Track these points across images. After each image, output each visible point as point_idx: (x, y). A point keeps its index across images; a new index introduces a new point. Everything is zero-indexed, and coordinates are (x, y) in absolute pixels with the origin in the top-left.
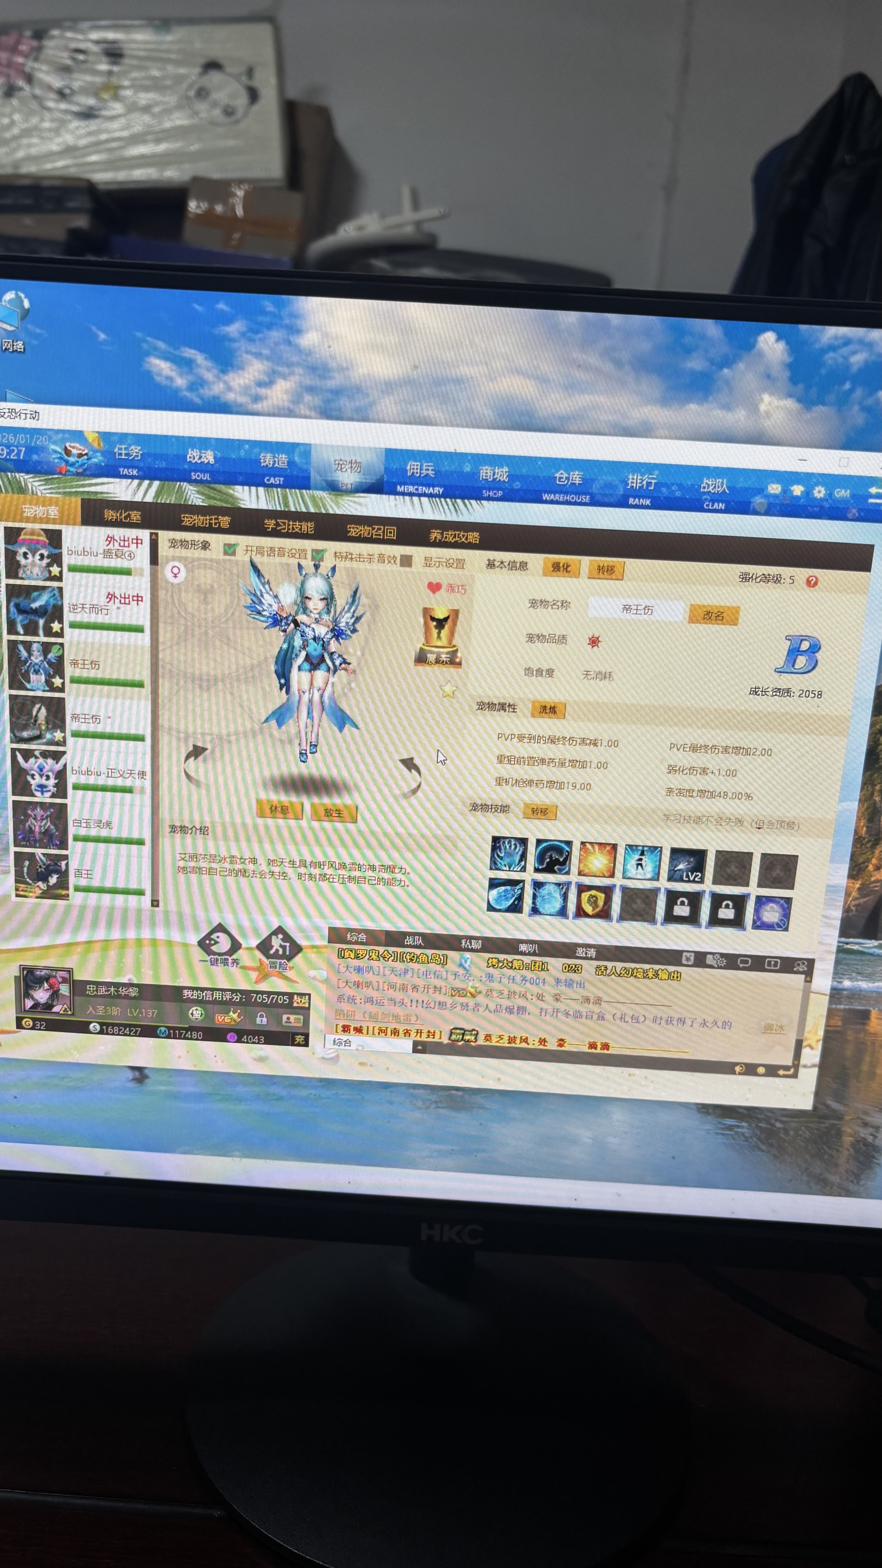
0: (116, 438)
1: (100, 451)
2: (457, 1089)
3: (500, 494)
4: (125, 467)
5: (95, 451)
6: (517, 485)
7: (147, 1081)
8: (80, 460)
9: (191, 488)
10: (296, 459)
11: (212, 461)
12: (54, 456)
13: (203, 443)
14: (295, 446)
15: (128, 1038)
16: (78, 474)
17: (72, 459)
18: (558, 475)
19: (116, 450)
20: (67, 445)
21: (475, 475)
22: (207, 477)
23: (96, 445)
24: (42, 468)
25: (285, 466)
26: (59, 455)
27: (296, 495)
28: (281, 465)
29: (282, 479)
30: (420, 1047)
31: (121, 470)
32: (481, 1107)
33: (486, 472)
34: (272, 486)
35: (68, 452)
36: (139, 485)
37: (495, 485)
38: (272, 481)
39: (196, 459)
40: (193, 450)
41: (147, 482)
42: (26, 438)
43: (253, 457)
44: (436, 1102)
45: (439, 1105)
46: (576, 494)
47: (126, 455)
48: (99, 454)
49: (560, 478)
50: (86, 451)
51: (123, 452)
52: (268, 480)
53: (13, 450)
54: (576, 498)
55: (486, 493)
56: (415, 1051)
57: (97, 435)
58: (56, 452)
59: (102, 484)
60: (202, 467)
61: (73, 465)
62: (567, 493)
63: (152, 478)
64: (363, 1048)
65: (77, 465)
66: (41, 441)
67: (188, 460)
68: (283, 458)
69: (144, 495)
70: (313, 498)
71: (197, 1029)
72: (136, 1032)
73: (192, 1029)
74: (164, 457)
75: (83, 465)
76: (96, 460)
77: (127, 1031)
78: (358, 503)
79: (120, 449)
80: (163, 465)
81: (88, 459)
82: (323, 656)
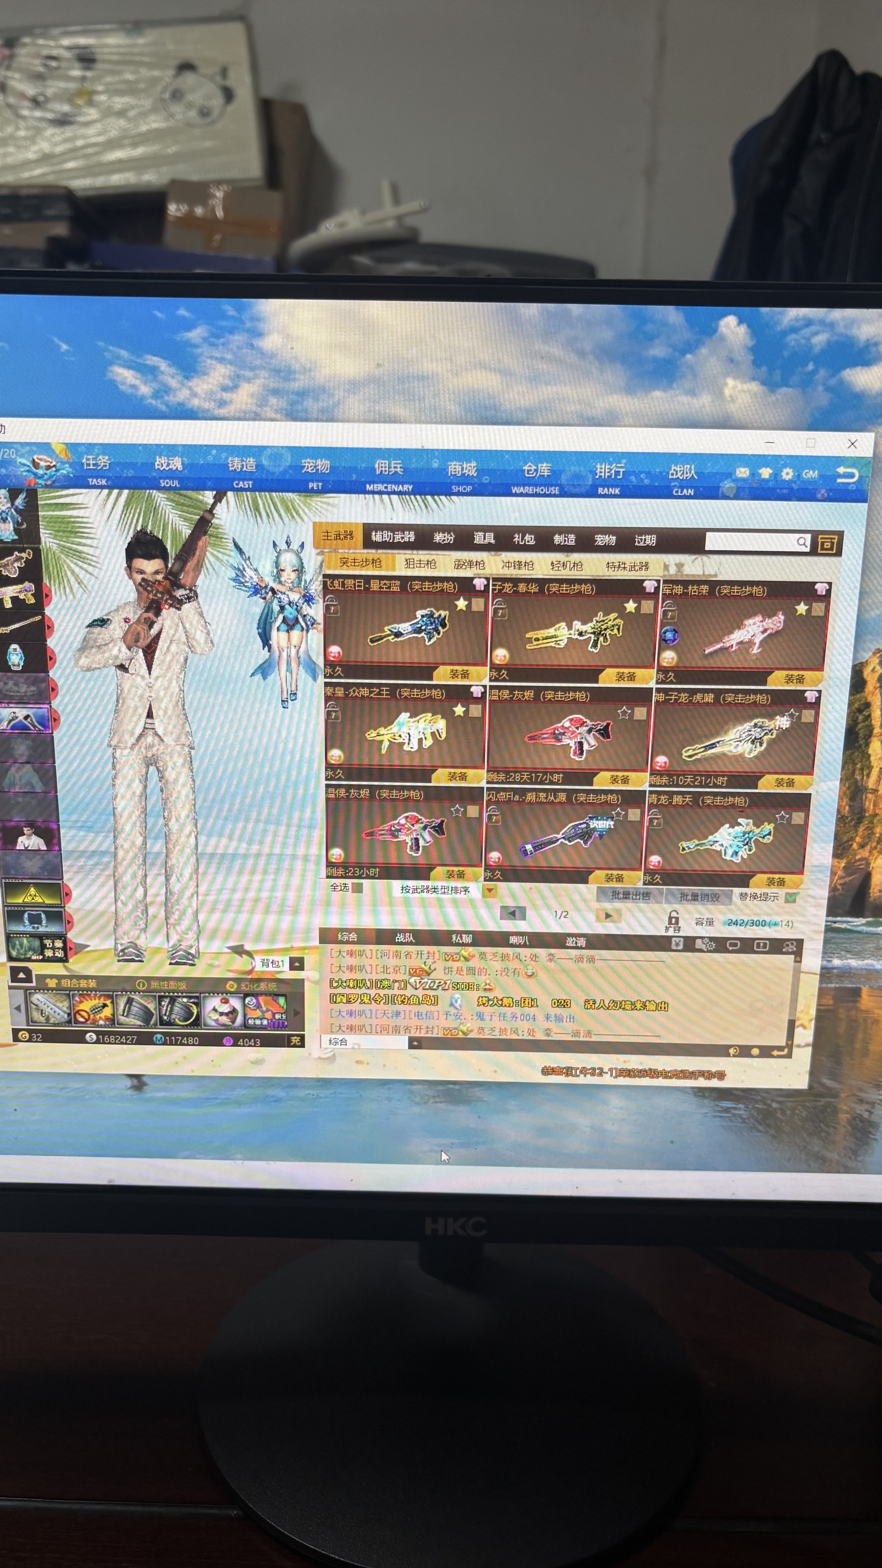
0: (83, 449)
1: (68, 463)
2: (455, 1083)
3: (469, 489)
4: (94, 477)
5: (63, 463)
6: (486, 479)
7: (145, 1088)
8: (48, 472)
9: (161, 495)
10: (265, 462)
11: (180, 467)
12: (22, 469)
13: (171, 450)
14: (263, 448)
15: (125, 1046)
16: (46, 486)
17: (40, 472)
18: (526, 468)
19: (84, 460)
20: (35, 457)
21: (443, 470)
22: (176, 483)
23: (63, 456)
24: (11, 481)
25: (254, 469)
26: (27, 468)
27: (266, 497)
28: (249, 469)
29: (251, 483)
30: (415, 1043)
31: (90, 480)
32: (480, 1100)
33: (455, 468)
34: (242, 490)
35: (36, 465)
36: (109, 495)
37: (464, 480)
38: (241, 485)
39: (165, 466)
40: (160, 457)
41: (116, 491)
43: (222, 461)
44: (434, 1097)
45: (437, 1099)
46: (545, 486)
47: (94, 465)
48: (67, 465)
49: (528, 471)
50: (54, 463)
51: (91, 462)
52: (237, 484)
54: (545, 490)
55: (455, 489)
56: (411, 1047)
57: (64, 446)
58: (24, 465)
59: (73, 495)
60: (171, 474)
61: (41, 477)
62: (536, 485)
63: (121, 488)
64: (359, 1045)
65: (46, 477)
66: (9, 455)
67: (157, 467)
68: (251, 461)
69: (115, 504)
70: (283, 501)
71: (193, 1035)
72: (132, 1040)
73: (188, 1035)
74: (132, 465)
75: (52, 477)
76: (65, 472)
77: (123, 1040)
78: (328, 504)
79: (88, 459)
80: (131, 473)
81: (57, 471)
82: (297, 618)
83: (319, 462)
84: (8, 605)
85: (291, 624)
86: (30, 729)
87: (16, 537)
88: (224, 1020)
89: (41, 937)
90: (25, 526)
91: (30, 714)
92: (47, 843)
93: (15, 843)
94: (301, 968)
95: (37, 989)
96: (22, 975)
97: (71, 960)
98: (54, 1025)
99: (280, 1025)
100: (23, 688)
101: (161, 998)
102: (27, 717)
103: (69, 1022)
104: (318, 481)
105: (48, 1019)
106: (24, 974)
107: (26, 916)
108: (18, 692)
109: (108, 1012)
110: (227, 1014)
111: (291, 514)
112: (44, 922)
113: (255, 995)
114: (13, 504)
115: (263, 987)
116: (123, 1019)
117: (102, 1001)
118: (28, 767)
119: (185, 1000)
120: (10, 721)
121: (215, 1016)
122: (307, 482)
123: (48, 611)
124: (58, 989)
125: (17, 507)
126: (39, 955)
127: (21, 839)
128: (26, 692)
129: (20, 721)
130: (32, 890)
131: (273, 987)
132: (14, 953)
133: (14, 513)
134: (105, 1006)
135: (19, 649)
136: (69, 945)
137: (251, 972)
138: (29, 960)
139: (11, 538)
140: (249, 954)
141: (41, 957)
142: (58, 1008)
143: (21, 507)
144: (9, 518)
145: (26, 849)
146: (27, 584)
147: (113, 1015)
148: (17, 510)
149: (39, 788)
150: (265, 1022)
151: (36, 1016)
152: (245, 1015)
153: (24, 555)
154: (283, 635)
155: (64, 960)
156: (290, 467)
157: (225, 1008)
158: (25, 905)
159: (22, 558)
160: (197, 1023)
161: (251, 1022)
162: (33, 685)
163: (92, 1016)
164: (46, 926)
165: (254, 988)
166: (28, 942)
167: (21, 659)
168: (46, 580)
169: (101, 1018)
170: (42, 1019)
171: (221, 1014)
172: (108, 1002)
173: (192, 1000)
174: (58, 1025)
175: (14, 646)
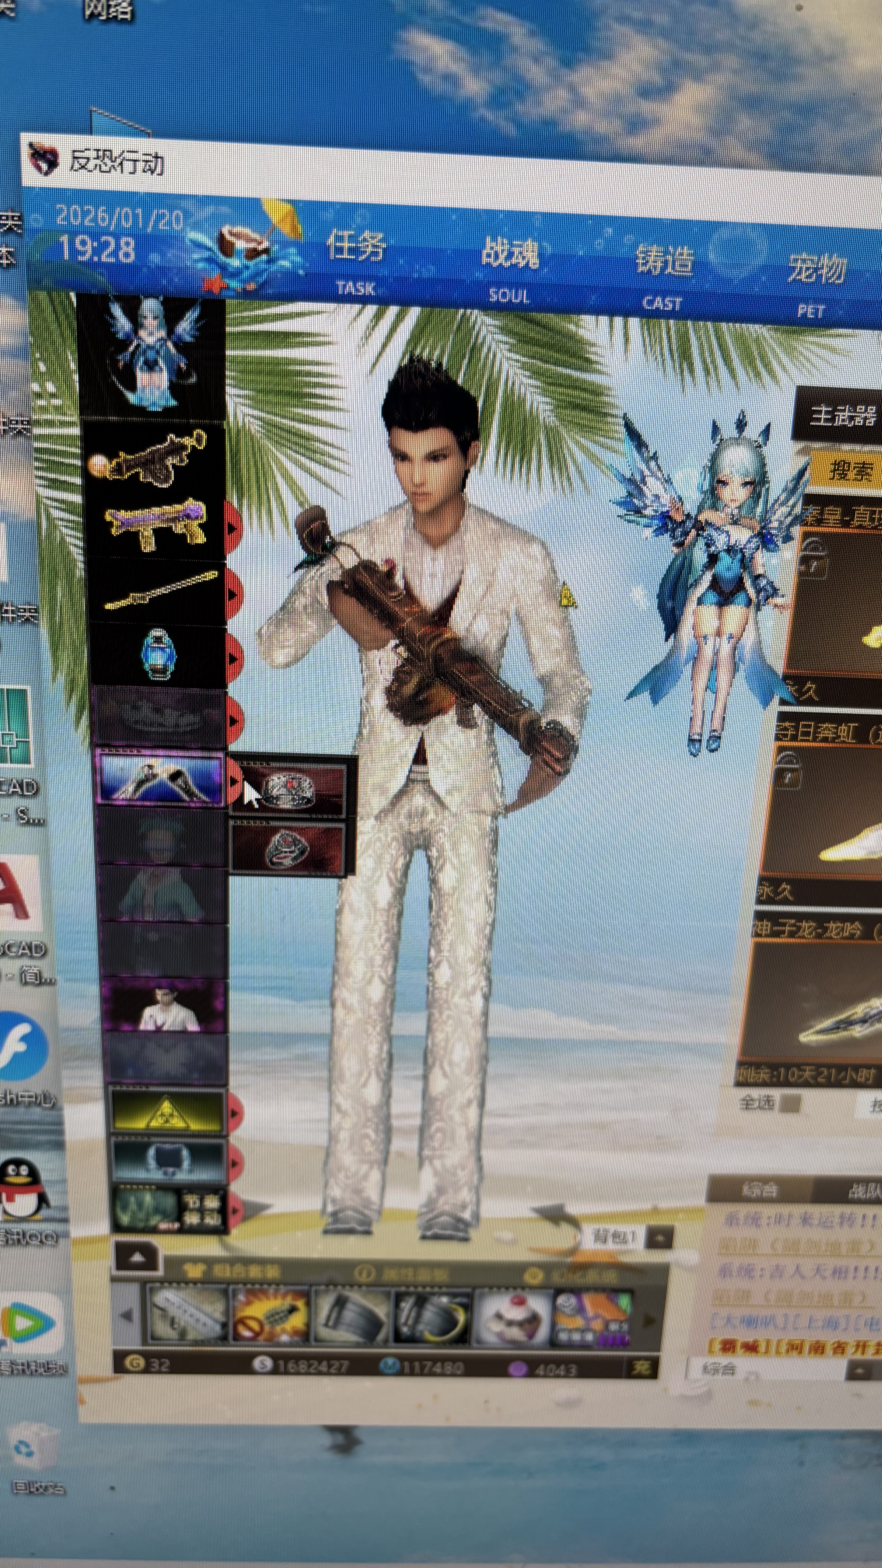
0: (329, 215)
1: (296, 244)
4: (347, 278)
5: (285, 244)
7: (357, 1448)
8: (251, 263)
9: (489, 320)
10: (712, 257)
11: (534, 262)
12: (196, 256)
13: (517, 224)
14: (710, 228)
16: (246, 295)
17: (235, 263)
19: (331, 240)
20: (225, 230)
22: (523, 297)
23: (286, 229)
24: (170, 281)
25: (688, 271)
26: (207, 254)
27: (707, 331)
28: (679, 271)
29: (678, 300)
31: (340, 283)
34: (658, 314)
35: (226, 247)
36: (378, 317)
38: (658, 303)
39: (502, 259)
40: (494, 239)
41: (392, 311)
42: (135, 216)
43: (623, 252)
47: (351, 250)
48: (293, 250)
50: (265, 244)
51: (346, 245)
52: (650, 303)
53: (107, 244)
56: (852, 1376)
57: (288, 207)
58: (199, 246)
59: (299, 315)
60: (513, 277)
61: (235, 274)
63: (405, 303)
64: (757, 1376)
65: (246, 274)
66: (169, 223)
67: (485, 260)
68: (685, 253)
69: (389, 337)
70: (741, 341)
71: (454, 1359)
72: (339, 1369)
73: (443, 1359)
74: (433, 255)
75: (258, 274)
76: (286, 264)
77: (324, 1367)
78: (833, 350)
79: (339, 238)
80: (429, 271)
81: (269, 262)
82: (741, 579)
83: (825, 260)
84: (149, 545)
85: (727, 589)
86: (181, 800)
87: (173, 403)
88: (516, 1333)
89: (179, 1191)
90: (193, 380)
91: (184, 770)
92: (200, 1020)
93: (137, 1018)
94: (668, 1244)
95: (167, 1282)
96: (137, 1258)
97: (234, 1231)
98: (196, 1343)
99: (618, 1342)
100: (171, 717)
101: (399, 1298)
102: (175, 776)
103: (224, 1339)
104: (817, 301)
105: (183, 1334)
106: (143, 1254)
107: (152, 1152)
108: (161, 725)
109: (297, 1321)
110: (521, 1324)
111: (755, 368)
112: (186, 1164)
113: (576, 1291)
114: (170, 332)
115: (592, 1277)
116: (324, 1333)
117: (288, 1301)
118: (174, 874)
119: (444, 1300)
120: (140, 783)
121: (497, 1327)
122: (795, 302)
123: (232, 561)
124: (206, 1282)
125: (179, 338)
126: (173, 1222)
127: (148, 1012)
128: (177, 725)
129: (162, 784)
130: (166, 1107)
131: (611, 1278)
132: (125, 1219)
133: (173, 350)
134: (293, 1310)
135: (167, 639)
136: (231, 1204)
137: (573, 1251)
138: (154, 1231)
139: (163, 403)
140: (574, 1222)
141: (176, 1225)
142: (206, 1314)
143: (188, 339)
144: (161, 363)
145: (158, 1030)
146: (191, 503)
147: (308, 1325)
148: (181, 346)
149: (192, 912)
150: (589, 1337)
151: (162, 1328)
152: (553, 1325)
153: (188, 441)
154: (709, 612)
155: (223, 1230)
156: (764, 268)
157: (517, 1314)
158: (150, 1133)
159: (183, 447)
160: (464, 1338)
161: (563, 1337)
162: (193, 712)
163: (267, 1328)
164: (191, 1171)
165: (577, 1279)
166: (154, 1198)
167: (170, 658)
168: (232, 498)
169: (284, 1331)
170: (173, 1334)
171: (510, 1323)
172: (300, 1304)
173: (458, 1300)
174: (202, 1343)
175: (157, 632)
